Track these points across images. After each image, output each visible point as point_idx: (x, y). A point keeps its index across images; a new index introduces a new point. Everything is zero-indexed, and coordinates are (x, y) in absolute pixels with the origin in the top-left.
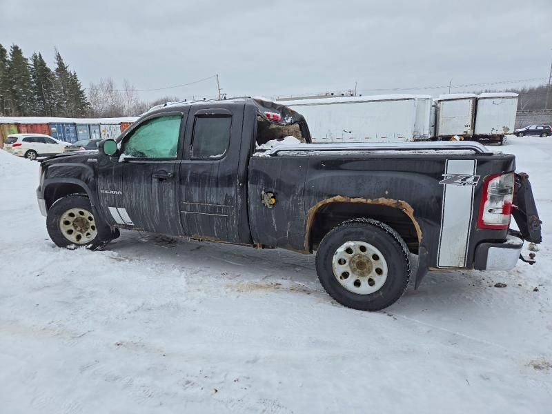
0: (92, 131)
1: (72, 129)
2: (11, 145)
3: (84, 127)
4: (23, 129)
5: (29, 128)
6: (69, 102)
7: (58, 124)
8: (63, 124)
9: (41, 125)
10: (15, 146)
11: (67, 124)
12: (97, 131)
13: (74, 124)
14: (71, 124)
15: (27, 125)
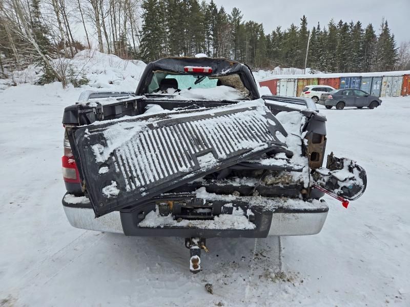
0: (374, 82)
1: (357, 81)
2: (304, 93)
3: (368, 79)
4: (322, 82)
5: (326, 81)
6: (382, 59)
7: (347, 78)
8: (351, 78)
9: (335, 79)
10: (306, 93)
11: (354, 77)
12: (379, 82)
13: (361, 77)
14: (357, 77)
15: (325, 79)
